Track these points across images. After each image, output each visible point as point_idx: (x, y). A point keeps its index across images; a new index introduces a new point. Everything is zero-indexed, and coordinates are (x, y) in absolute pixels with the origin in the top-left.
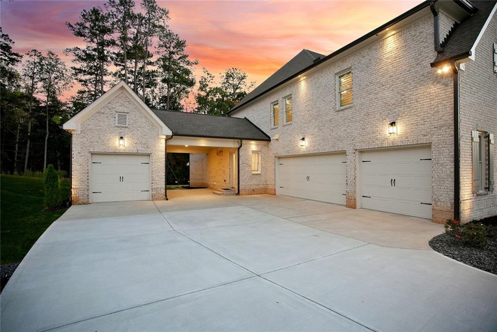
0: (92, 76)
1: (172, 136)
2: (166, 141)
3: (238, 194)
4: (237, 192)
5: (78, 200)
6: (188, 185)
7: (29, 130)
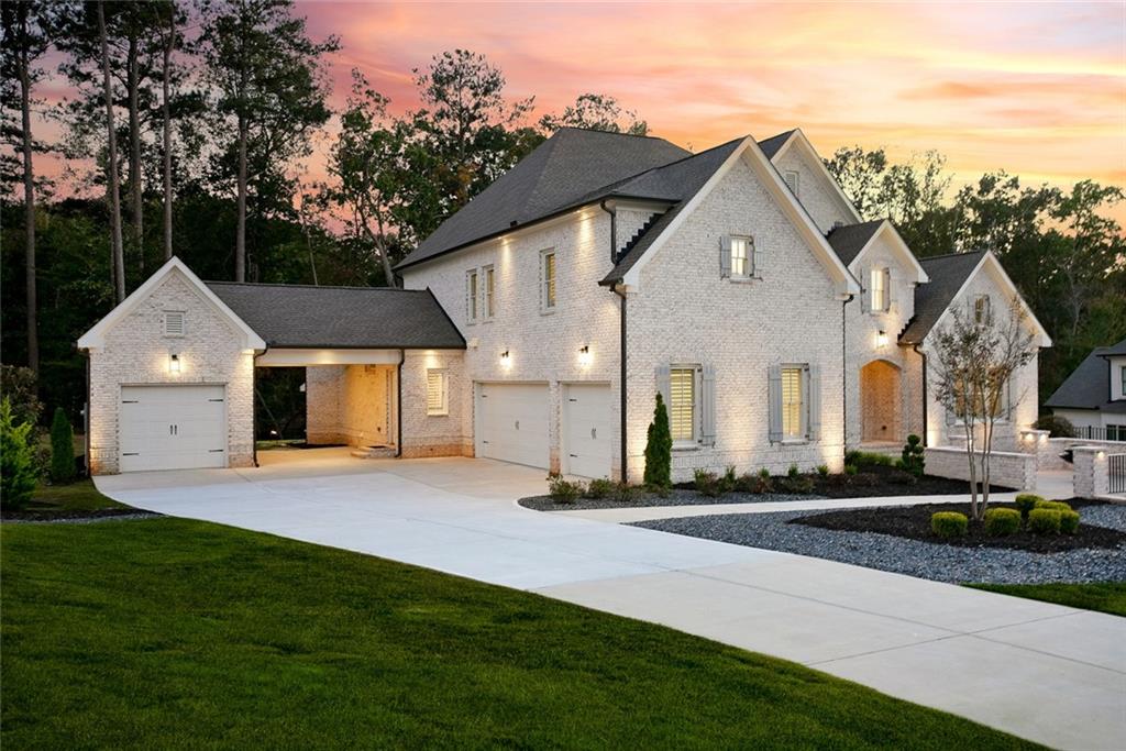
1: (265, 351)
2: (255, 358)
3: (399, 455)
4: (397, 453)
5: (101, 468)
6: (304, 441)
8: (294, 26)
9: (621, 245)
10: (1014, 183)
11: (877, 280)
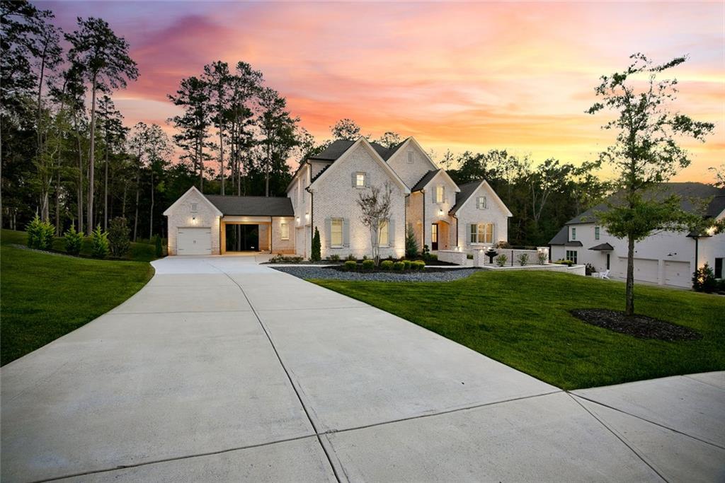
0: (193, 140)
1: (224, 217)
2: (220, 219)
4: (270, 252)
5: (171, 253)
7: (137, 201)
8: (285, 114)
9: (314, 176)
10: (557, 163)
11: (440, 191)
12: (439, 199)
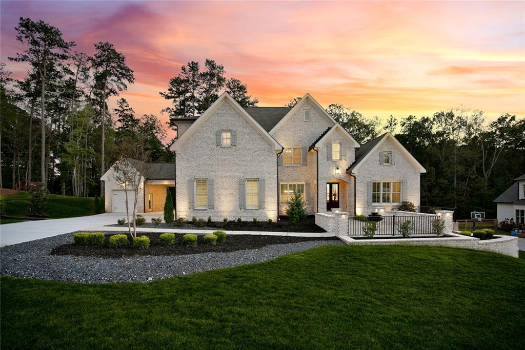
1: (146, 181)
2: (144, 183)
5: (108, 211)
11: (336, 148)
12: (336, 156)
